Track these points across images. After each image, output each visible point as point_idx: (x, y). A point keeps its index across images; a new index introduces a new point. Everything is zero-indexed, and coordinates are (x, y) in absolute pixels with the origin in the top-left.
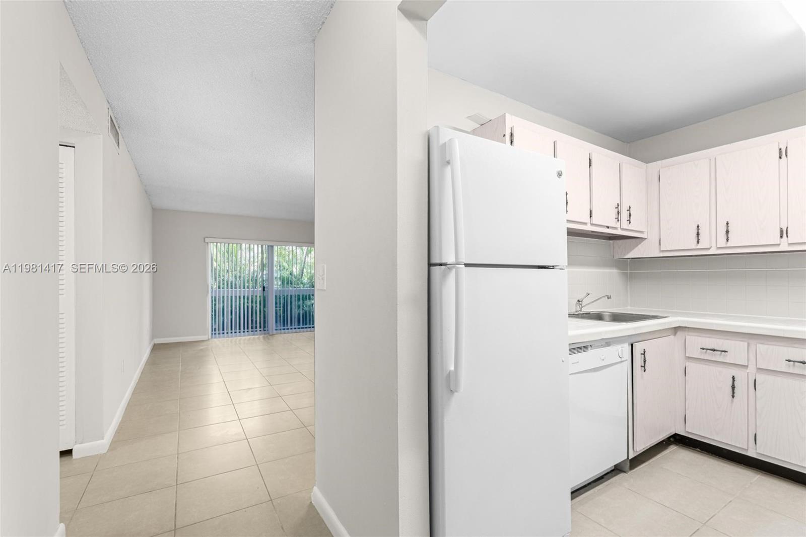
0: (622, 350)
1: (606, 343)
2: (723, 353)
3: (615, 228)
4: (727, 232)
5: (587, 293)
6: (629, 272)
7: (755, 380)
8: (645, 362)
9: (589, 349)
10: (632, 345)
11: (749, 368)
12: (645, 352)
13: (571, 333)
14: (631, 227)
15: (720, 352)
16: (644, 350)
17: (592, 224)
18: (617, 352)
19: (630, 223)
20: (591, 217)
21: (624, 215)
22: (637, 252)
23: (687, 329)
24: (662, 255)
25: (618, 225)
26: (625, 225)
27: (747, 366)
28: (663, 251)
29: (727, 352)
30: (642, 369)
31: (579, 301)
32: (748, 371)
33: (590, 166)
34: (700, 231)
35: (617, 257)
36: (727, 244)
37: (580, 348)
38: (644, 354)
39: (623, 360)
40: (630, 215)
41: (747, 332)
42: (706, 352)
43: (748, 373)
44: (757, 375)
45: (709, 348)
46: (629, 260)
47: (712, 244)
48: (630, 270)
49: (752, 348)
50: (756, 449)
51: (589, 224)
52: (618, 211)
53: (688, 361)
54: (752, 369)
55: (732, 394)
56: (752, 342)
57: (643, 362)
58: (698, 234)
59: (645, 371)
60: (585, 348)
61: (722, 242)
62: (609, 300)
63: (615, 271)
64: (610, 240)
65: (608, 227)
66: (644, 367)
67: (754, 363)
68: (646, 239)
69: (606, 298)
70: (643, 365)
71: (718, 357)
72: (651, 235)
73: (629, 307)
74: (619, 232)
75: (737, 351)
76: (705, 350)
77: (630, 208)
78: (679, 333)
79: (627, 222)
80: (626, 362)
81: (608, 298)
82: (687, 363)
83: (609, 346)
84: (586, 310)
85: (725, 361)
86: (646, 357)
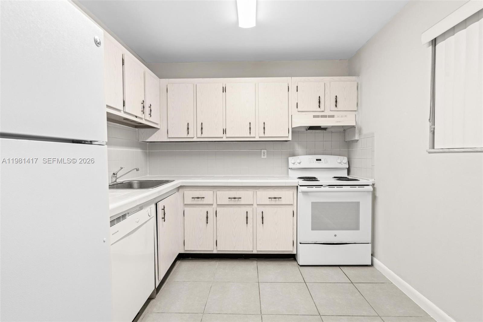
0: (151, 210)
1: (140, 207)
2: (202, 199)
3: (141, 118)
4: (202, 128)
5: (121, 167)
6: (148, 151)
7: (216, 211)
8: (164, 214)
9: (127, 216)
10: (156, 204)
11: (213, 205)
12: (164, 208)
13: (112, 206)
14: (151, 119)
15: (201, 199)
16: (164, 206)
17: (125, 112)
18: (147, 212)
19: (151, 116)
20: (124, 106)
21: (147, 110)
22: (155, 138)
23: (184, 187)
24: (168, 140)
25: (143, 116)
26: (148, 117)
27: (213, 204)
28: (169, 138)
29: (204, 198)
30: (162, 220)
31: (114, 174)
32: (213, 207)
33: (123, 64)
34: (189, 126)
35: (141, 140)
36: (201, 135)
37: (119, 218)
38: (164, 209)
39: (151, 217)
40: (151, 111)
41: (212, 185)
42: (194, 200)
43: (213, 208)
44: (217, 208)
45: (196, 197)
46: (148, 143)
47: (195, 135)
48: (149, 150)
49: (215, 193)
50: (217, 249)
51: (122, 112)
52: (143, 106)
53: (185, 207)
54: (215, 205)
55: (206, 222)
56: (215, 190)
57: (163, 215)
58: (188, 129)
59: (164, 221)
60: (124, 216)
61: (199, 135)
62: (138, 171)
63: (139, 151)
64: (136, 128)
65: (136, 117)
66: (164, 218)
67: (216, 202)
68: (159, 129)
69: (136, 170)
70: (163, 217)
71: (200, 202)
72: (163, 127)
73: (148, 175)
74: (143, 122)
75: (209, 195)
76: (194, 199)
77: (151, 105)
78: (180, 190)
79: (149, 115)
80: (153, 218)
81: (137, 170)
82: (185, 208)
83: (142, 209)
84: (119, 181)
85: (203, 203)
86: (165, 211)
